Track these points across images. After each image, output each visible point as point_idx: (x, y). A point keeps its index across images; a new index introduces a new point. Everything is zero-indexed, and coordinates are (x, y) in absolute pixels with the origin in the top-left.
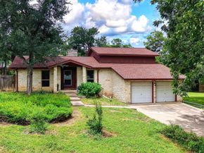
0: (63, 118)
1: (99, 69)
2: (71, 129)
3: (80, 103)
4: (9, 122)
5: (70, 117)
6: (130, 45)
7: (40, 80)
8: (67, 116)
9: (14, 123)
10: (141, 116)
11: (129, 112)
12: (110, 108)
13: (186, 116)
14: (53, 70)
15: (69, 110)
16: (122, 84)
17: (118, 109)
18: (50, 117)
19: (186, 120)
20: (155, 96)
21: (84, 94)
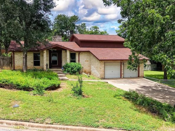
0: (54, 88)
1: (79, 52)
2: (61, 94)
3: (66, 78)
4: (17, 89)
5: (59, 87)
6: (106, 32)
7: (32, 61)
8: (57, 86)
9: (21, 89)
10: (111, 87)
11: (102, 84)
12: (88, 82)
13: (144, 87)
14: (43, 53)
15: (58, 82)
16: (98, 64)
17: (94, 82)
18: (46, 86)
19: (143, 89)
20: (122, 73)
21: (68, 72)
